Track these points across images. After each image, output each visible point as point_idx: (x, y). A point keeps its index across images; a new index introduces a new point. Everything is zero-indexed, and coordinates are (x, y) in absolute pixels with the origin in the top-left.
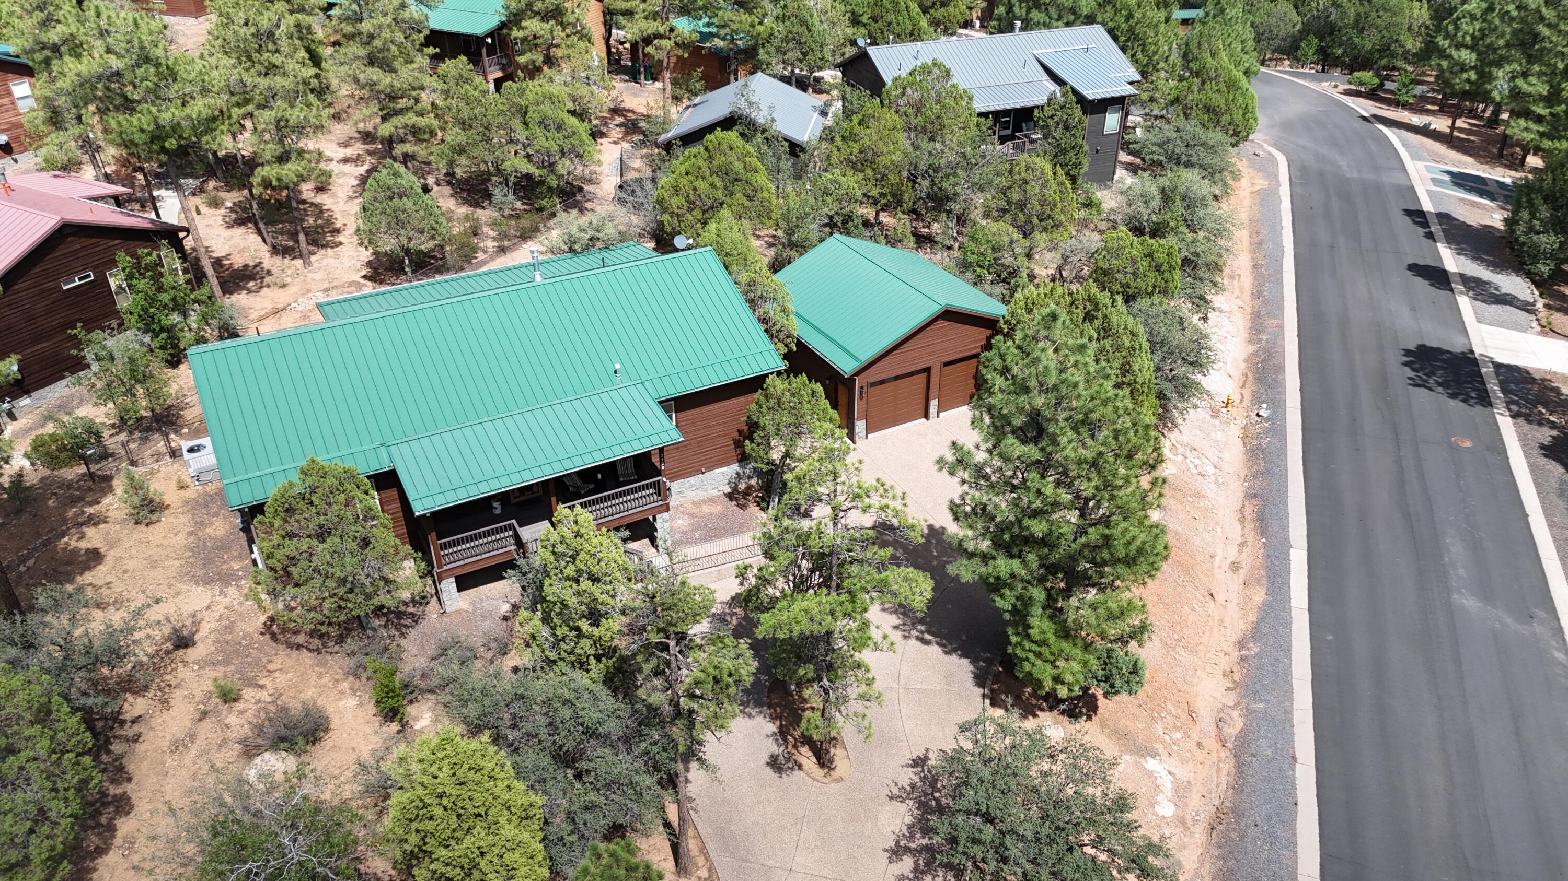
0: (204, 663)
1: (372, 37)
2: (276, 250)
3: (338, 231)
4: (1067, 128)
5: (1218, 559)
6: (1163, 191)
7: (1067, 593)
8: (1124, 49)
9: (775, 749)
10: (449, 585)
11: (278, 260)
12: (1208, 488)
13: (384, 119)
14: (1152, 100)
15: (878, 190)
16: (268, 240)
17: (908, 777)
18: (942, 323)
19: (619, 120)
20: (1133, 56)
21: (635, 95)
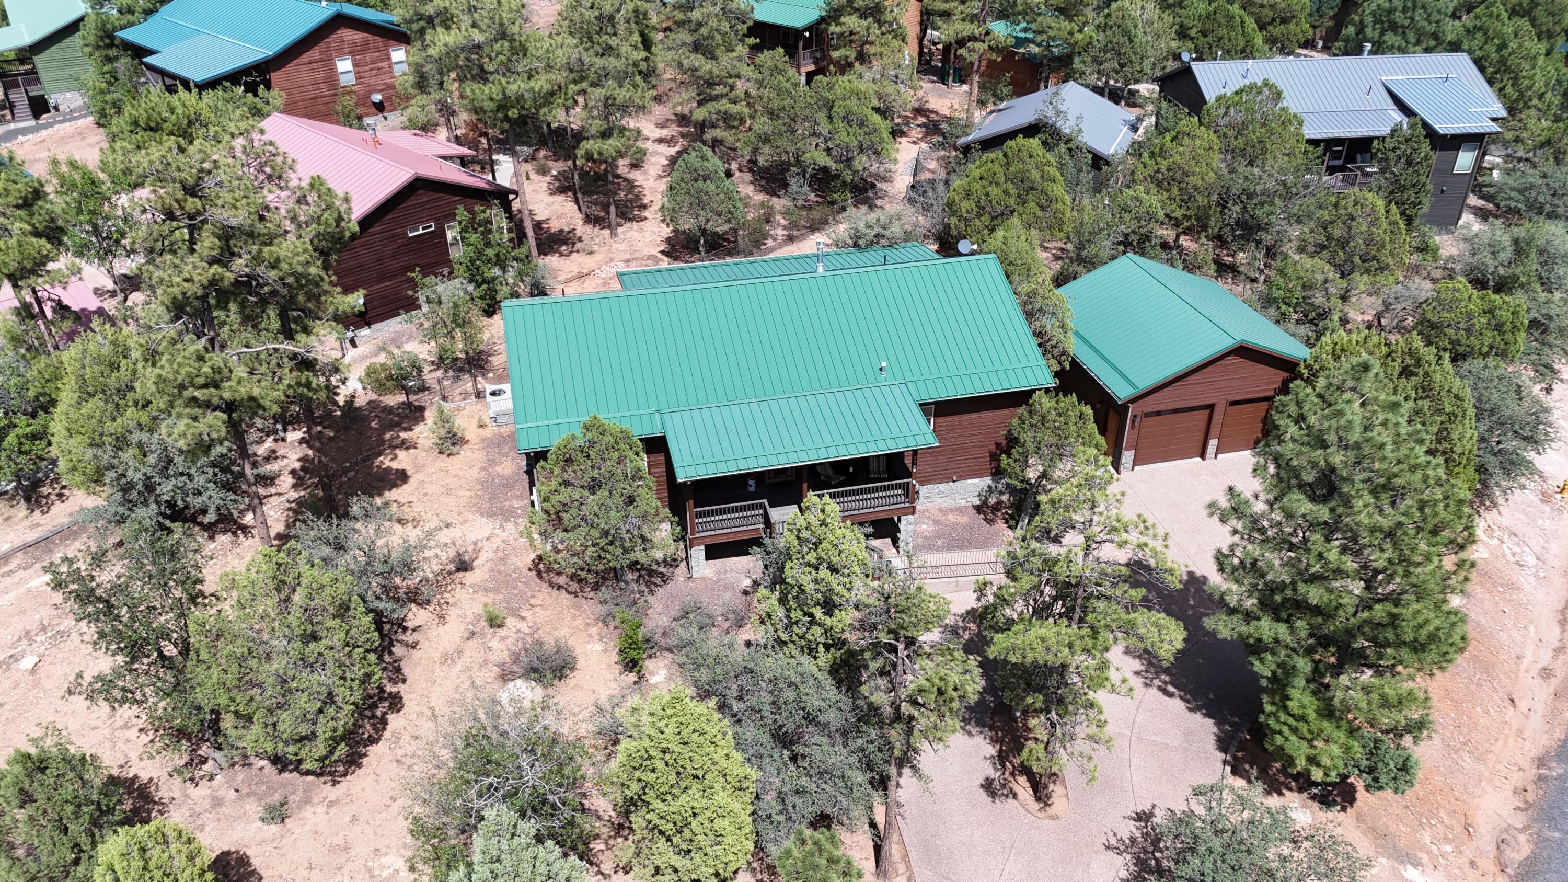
0: (480, 588)
1: (700, 25)
2: (590, 220)
3: (644, 207)
4: (1409, 163)
5: (1525, 662)
6: (1516, 242)
7: (1337, 671)
8: (1490, 82)
9: (992, 773)
10: (698, 552)
11: (589, 228)
12: (1526, 581)
13: (700, 104)
14: (1517, 140)
15: (1183, 211)
16: (583, 209)
17: (1128, 829)
18: (1233, 359)
19: (921, 120)
20: (1501, 90)
21: (941, 96)
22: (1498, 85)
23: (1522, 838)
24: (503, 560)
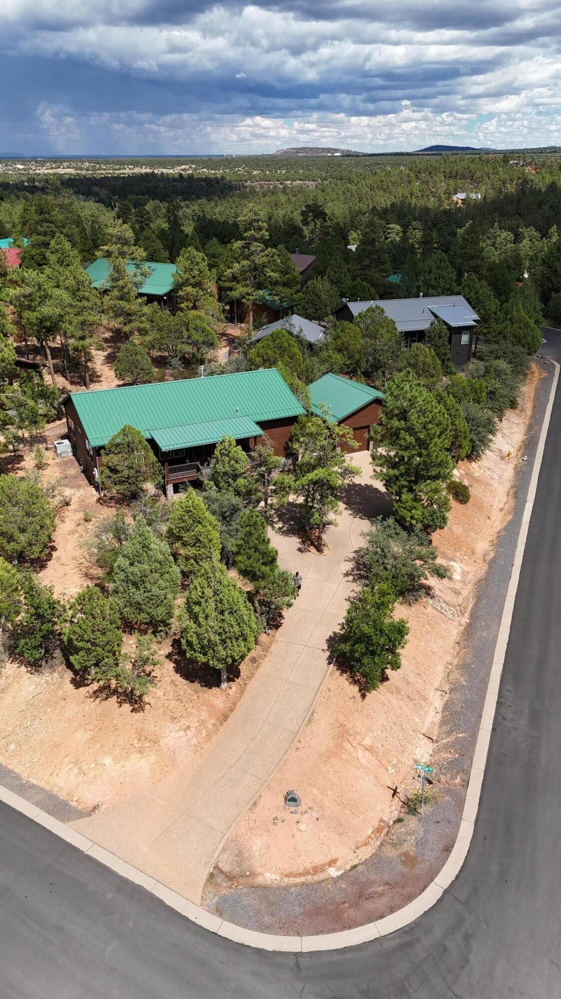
0: (75, 511)
2: (72, 383)
3: (99, 376)
4: (440, 337)
5: (494, 508)
6: (486, 367)
8: (474, 308)
9: (300, 546)
10: (170, 488)
11: (74, 387)
15: (350, 362)
16: (69, 379)
18: (374, 405)
19: (225, 338)
20: (479, 311)
21: (232, 328)
22: (477, 309)
23: (491, 553)
24: (83, 501)
